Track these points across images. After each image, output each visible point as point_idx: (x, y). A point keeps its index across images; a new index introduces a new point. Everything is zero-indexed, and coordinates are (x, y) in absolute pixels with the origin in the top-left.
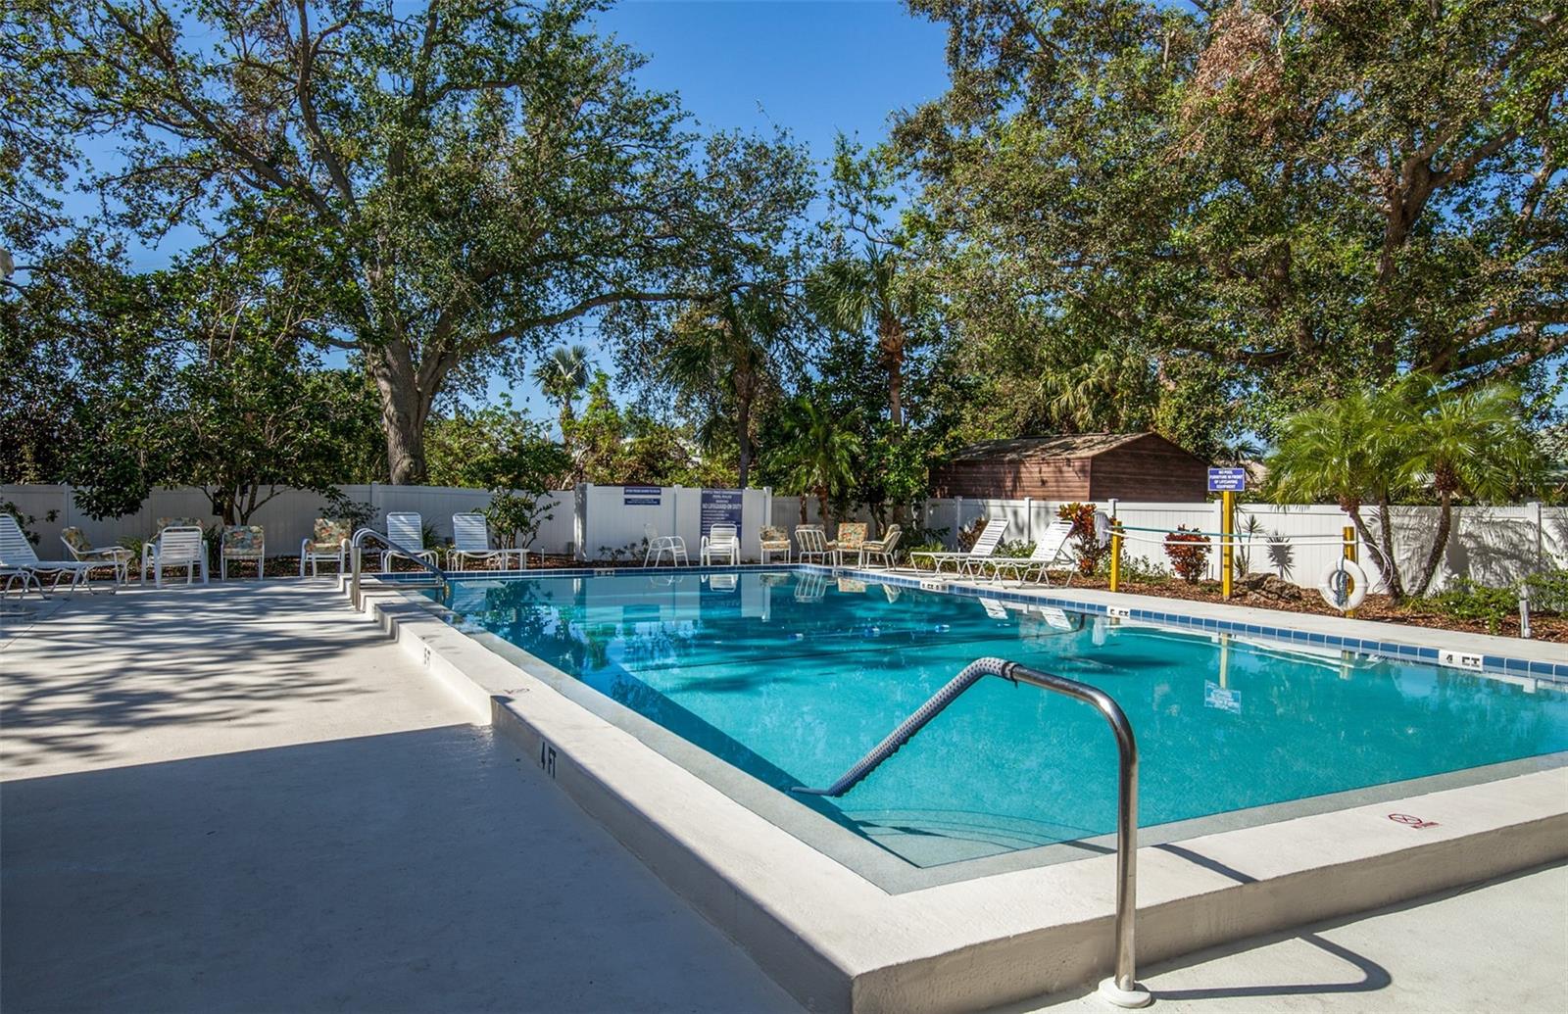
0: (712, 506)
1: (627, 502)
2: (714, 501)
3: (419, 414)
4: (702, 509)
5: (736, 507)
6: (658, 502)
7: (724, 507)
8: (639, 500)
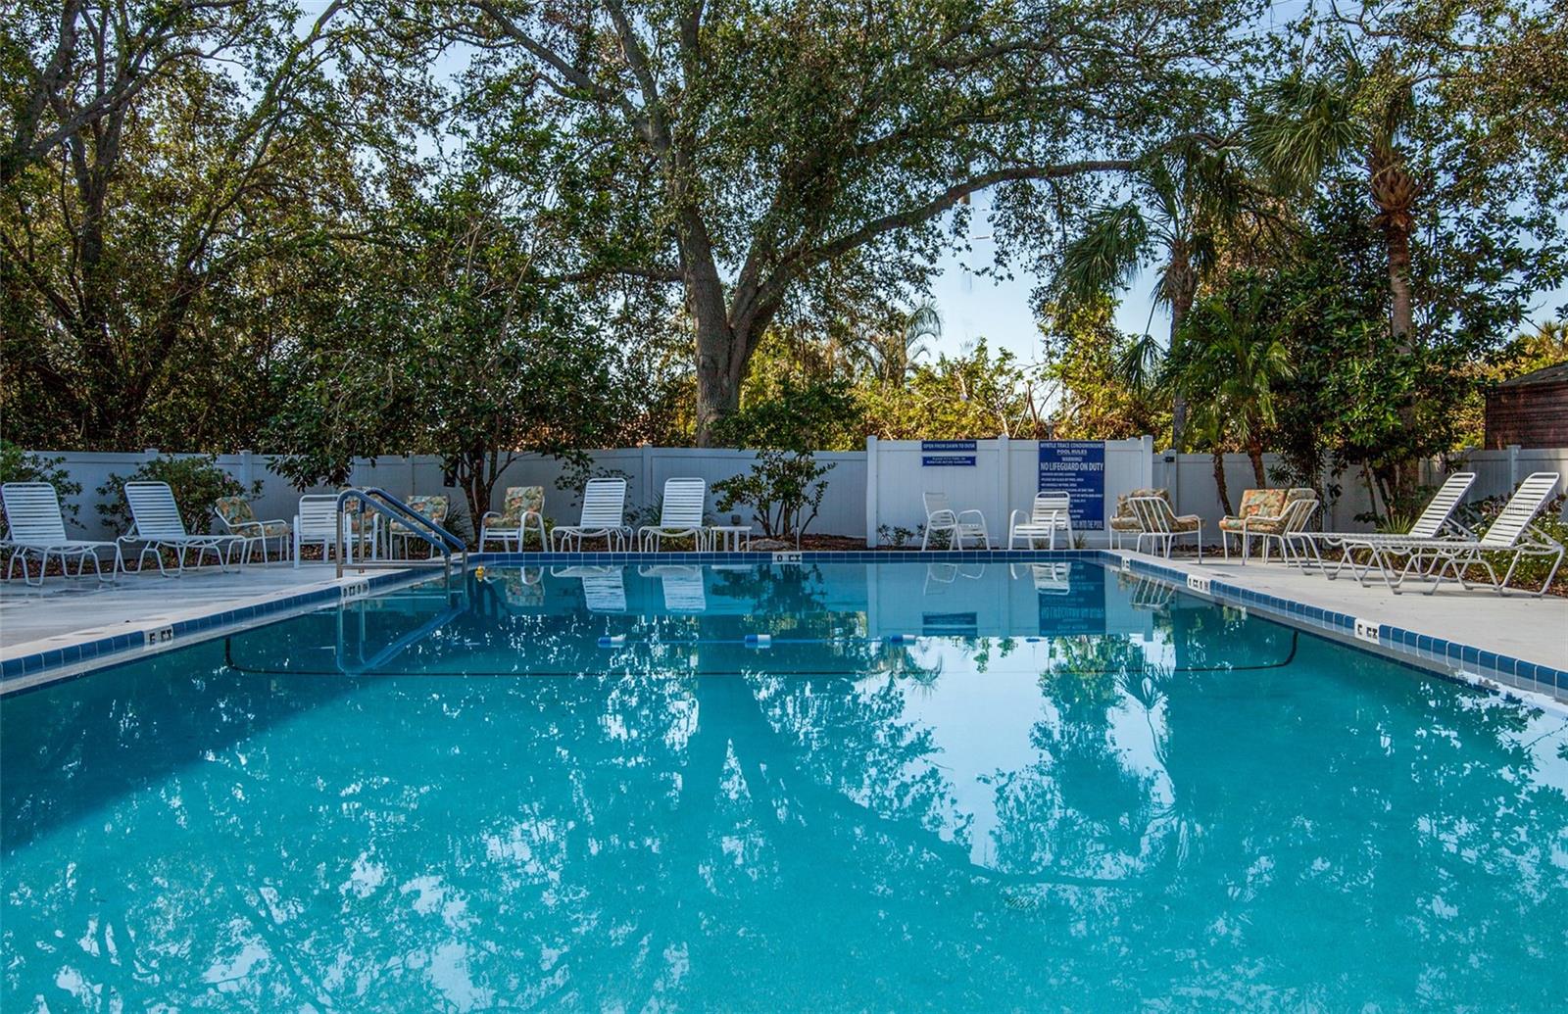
0: (1055, 466)
1: (926, 462)
2: (1059, 459)
3: (730, 358)
4: (1041, 471)
5: (1093, 467)
6: (972, 461)
7: (1074, 467)
8: (943, 458)
